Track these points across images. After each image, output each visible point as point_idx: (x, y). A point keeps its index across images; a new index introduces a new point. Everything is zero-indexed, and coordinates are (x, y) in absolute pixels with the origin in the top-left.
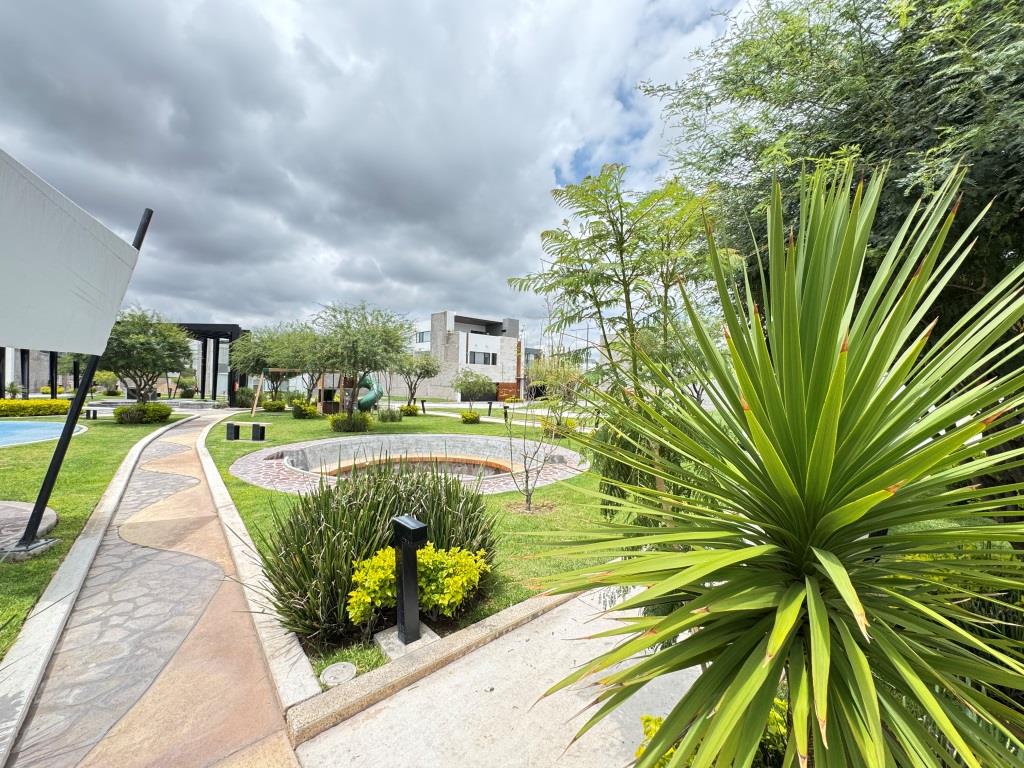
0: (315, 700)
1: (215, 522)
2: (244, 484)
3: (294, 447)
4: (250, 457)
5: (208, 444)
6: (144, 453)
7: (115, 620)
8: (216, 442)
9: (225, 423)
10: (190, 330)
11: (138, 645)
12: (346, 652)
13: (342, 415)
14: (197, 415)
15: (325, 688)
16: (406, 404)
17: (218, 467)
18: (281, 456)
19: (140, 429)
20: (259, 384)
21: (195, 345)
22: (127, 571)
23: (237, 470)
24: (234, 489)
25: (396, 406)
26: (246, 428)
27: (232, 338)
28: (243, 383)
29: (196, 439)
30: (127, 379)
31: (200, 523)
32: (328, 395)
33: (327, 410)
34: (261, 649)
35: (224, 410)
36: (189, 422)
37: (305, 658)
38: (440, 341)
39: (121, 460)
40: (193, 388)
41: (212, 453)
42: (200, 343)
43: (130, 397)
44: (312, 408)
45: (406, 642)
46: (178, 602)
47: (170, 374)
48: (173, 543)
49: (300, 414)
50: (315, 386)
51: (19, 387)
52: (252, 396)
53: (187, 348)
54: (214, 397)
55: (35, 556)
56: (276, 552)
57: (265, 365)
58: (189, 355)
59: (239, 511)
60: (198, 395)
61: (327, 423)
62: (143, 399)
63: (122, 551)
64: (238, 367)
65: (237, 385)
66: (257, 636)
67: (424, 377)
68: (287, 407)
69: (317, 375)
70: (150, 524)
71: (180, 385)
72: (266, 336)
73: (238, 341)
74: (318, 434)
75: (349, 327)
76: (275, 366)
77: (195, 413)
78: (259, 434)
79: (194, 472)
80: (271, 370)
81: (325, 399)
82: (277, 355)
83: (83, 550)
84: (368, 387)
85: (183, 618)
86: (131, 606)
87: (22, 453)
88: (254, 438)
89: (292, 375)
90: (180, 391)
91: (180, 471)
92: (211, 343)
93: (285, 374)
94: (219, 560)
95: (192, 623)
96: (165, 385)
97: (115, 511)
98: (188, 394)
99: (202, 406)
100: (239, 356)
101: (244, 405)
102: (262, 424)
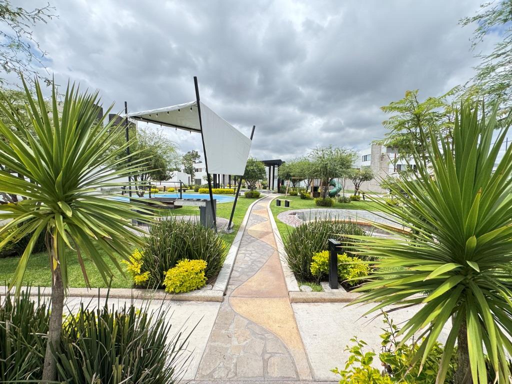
0: (297, 292)
1: (272, 234)
2: (282, 223)
3: (299, 211)
4: (284, 213)
6: (253, 208)
7: (247, 255)
8: (273, 206)
9: (276, 199)
10: (265, 163)
11: (252, 263)
12: (309, 283)
13: (320, 199)
15: (301, 291)
16: (353, 195)
17: (274, 216)
18: (295, 214)
19: (251, 200)
20: (288, 183)
21: (267, 169)
22: (249, 243)
23: (279, 218)
24: (279, 224)
25: (348, 195)
26: (283, 201)
27: (279, 165)
28: (283, 184)
30: (248, 182)
31: (267, 233)
32: (315, 189)
33: (314, 196)
34: (283, 274)
36: (265, 198)
37: (296, 280)
38: (377, 160)
39: (247, 209)
40: (266, 185)
42: (269, 168)
43: (249, 188)
44: (308, 195)
45: (332, 288)
46: (262, 255)
47: (260, 180)
48: (261, 238)
49: (303, 197)
50: (309, 185)
51: (223, 185)
52: (286, 189)
53: (264, 170)
54: (273, 189)
55: (230, 234)
56: (288, 243)
57: (290, 176)
58: (265, 173)
59: (279, 231)
60: (268, 188)
61: (314, 202)
62: (252, 189)
63: (248, 237)
64: (281, 177)
65: (280, 184)
66: (282, 270)
67: (364, 181)
68: (299, 194)
69: (310, 180)
70: (255, 231)
71: (262, 184)
72: (291, 163)
73: (281, 166)
74: (310, 206)
75: (324, 158)
76: (294, 176)
77: (267, 195)
78: (287, 204)
79: (266, 216)
80: (292, 178)
81: (314, 191)
82: (295, 172)
83: (240, 234)
84: (334, 185)
85: (263, 260)
86: (250, 253)
87: (225, 205)
88: (286, 206)
89: (300, 180)
90: (262, 186)
91: (262, 215)
92: (272, 167)
93: (297, 180)
94: (273, 246)
95: (265, 262)
96: (258, 184)
97: (246, 225)
98: (265, 188)
99: (269, 193)
100: (281, 172)
101: (283, 192)
102: (288, 200)
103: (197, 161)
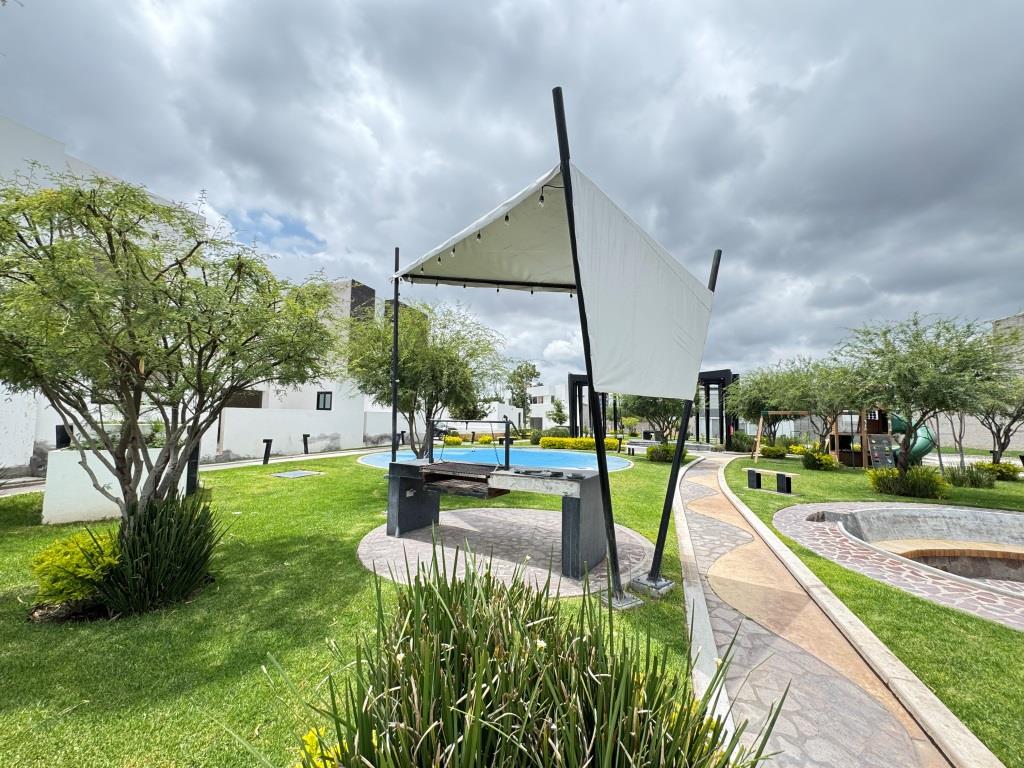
2: (811, 553)
3: (835, 508)
4: (787, 513)
5: (734, 491)
6: (682, 492)
8: (740, 489)
13: (889, 470)
14: (702, 457)
16: (987, 460)
18: (822, 518)
26: (769, 476)
27: (723, 384)
28: (736, 427)
29: (718, 482)
31: (792, 601)
32: (844, 441)
33: (848, 462)
35: (722, 454)
36: (699, 463)
44: (828, 458)
48: (780, 626)
49: (816, 465)
54: (708, 441)
55: (664, 597)
57: (764, 408)
60: (693, 438)
62: (665, 440)
63: (729, 615)
65: (732, 429)
69: (830, 418)
70: (734, 582)
73: (729, 386)
76: (775, 408)
77: (699, 455)
78: (785, 485)
79: (738, 522)
80: (771, 413)
83: (696, 603)
88: (780, 489)
97: (695, 555)
102: (788, 475)
103: (533, 384)
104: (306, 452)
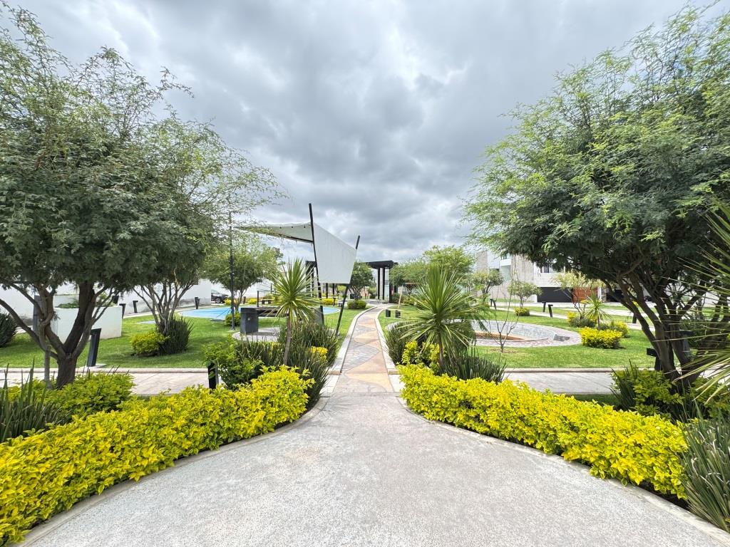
1: (378, 341)
5: (379, 318)
6: (358, 320)
9: (386, 310)
10: (373, 265)
14: (376, 306)
17: (382, 326)
19: (356, 311)
20: (401, 290)
21: (374, 272)
27: (390, 267)
28: (395, 291)
29: (375, 316)
30: (351, 289)
31: (374, 340)
35: (387, 304)
36: (373, 310)
40: (375, 294)
41: (380, 321)
42: (377, 271)
43: (352, 298)
46: (368, 354)
47: (366, 287)
48: (367, 343)
52: (399, 298)
53: (371, 274)
54: (383, 298)
57: (403, 281)
58: (373, 278)
60: (377, 297)
62: (356, 299)
63: (356, 343)
64: (393, 282)
65: (393, 292)
67: (493, 285)
70: (362, 338)
71: (370, 292)
73: (393, 268)
76: (408, 281)
78: (398, 314)
79: (373, 326)
80: (406, 283)
82: (409, 276)
88: (396, 316)
90: (370, 295)
91: (369, 326)
92: (381, 269)
93: (412, 286)
94: (378, 348)
95: (371, 357)
97: (352, 334)
98: (373, 297)
99: (378, 303)
100: (393, 276)
101: (395, 302)
102: (399, 310)
104: (136, 312)
